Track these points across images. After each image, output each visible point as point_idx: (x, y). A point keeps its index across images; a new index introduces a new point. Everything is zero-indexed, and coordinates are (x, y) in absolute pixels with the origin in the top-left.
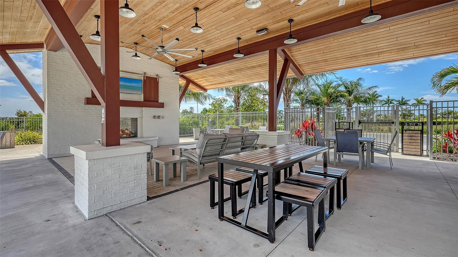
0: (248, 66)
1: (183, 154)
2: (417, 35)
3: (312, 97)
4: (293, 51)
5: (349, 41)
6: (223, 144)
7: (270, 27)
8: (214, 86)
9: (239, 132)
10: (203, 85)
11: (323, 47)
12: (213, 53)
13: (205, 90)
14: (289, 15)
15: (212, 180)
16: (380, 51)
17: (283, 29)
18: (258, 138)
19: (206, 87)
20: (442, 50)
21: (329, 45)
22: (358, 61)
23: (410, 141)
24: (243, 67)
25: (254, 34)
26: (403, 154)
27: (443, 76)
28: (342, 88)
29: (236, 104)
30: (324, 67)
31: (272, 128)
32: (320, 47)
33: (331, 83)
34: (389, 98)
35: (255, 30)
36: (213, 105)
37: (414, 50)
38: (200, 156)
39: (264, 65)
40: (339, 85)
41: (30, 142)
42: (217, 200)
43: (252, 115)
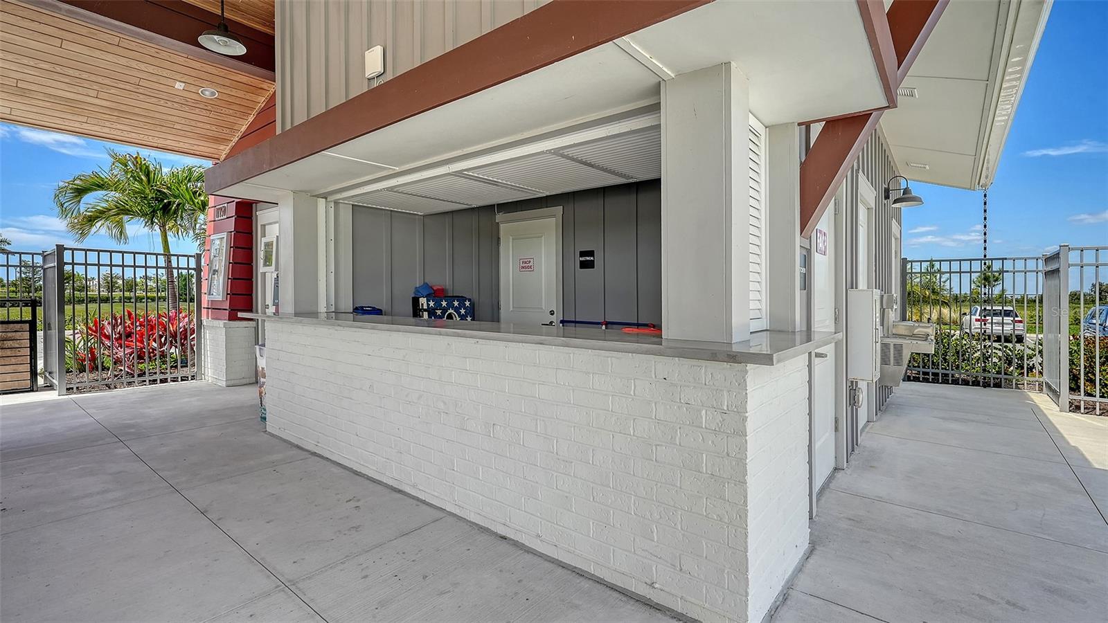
2: (25, 61)
27: (80, 192)
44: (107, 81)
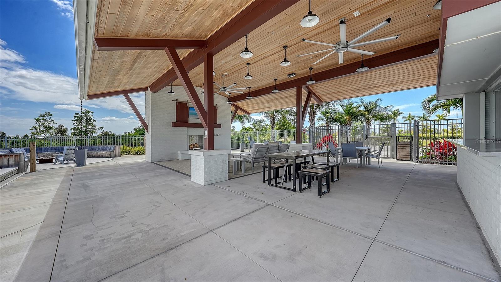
0: (281, 97)
1: (242, 157)
2: (400, 75)
3: (336, 116)
4: (314, 87)
5: (353, 80)
6: (267, 151)
7: (297, 72)
8: (256, 111)
9: (276, 144)
10: (248, 110)
11: (335, 83)
12: (257, 89)
13: (249, 114)
14: (310, 66)
15: (264, 168)
16: (377, 85)
17: (306, 73)
18: (289, 147)
19: (250, 112)
20: (420, 84)
21: (340, 82)
22: (362, 93)
23: (402, 150)
24: (278, 97)
25: (286, 76)
26: (397, 159)
27: (431, 101)
28: (362, 108)
29: (272, 123)
30: (338, 96)
31: (299, 141)
32: (333, 84)
33: (352, 104)
34: (411, 115)
35: (287, 75)
36: (254, 124)
37: (401, 85)
38: (253, 158)
39: (293, 96)
40: (359, 106)
41: (126, 153)
42: (267, 178)
43: (284, 132)
44: (421, 71)
